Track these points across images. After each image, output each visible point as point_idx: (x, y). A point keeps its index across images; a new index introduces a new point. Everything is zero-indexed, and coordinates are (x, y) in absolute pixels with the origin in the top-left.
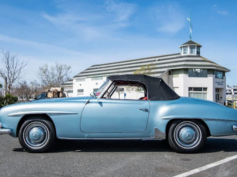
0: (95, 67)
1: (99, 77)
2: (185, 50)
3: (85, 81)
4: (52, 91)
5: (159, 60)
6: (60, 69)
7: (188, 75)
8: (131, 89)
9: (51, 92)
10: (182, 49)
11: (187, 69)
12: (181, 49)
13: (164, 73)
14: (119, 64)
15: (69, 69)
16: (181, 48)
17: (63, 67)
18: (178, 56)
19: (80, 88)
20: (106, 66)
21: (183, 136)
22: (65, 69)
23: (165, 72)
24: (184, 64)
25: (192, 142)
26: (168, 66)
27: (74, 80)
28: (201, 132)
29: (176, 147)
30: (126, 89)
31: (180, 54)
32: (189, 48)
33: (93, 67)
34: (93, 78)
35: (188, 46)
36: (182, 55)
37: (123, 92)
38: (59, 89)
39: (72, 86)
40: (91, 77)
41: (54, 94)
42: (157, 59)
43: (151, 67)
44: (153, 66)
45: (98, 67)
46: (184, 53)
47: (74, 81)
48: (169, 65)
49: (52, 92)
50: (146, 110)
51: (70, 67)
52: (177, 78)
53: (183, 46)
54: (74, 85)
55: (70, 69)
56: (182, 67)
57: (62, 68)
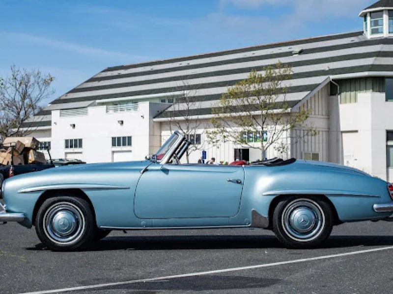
0: (115, 73)
1: (127, 102)
2: (376, 23)
3: (86, 113)
4: (9, 145)
5: (301, 52)
6: (24, 85)
7: (383, 95)
8: (222, 138)
9: (7, 148)
10: (368, 18)
11: (381, 79)
12: (365, 20)
13: (315, 91)
14: (184, 63)
15: (49, 84)
16: (365, 16)
17: (32, 80)
18: (355, 39)
19: (74, 135)
20: (148, 68)
21: (296, 220)
22: (36, 84)
23: (319, 88)
24: (373, 65)
25: (311, 231)
26: (327, 69)
27: (53, 112)
28: (323, 215)
29: (285, 239)
30: (206, 139)
31: (361, 33)
32: (385, 17)
33: (109, 74)
34: (111, 107)
35: (384, 12)
36: (369, 36)
37: (199, 146)
38: (27, 141)
39: (50, 130)
40: (103, 104)
41: (15, 154)
42: (297, 48)
43: (278, 72)
44: (282, 70)
45: (123, 72)
46: (374, 31)
47: (55, 116)
48: (331, 68)
49: (10, 149)
50: (238, 182)
51: (51, 80)
52: (353, 104)
53: (370, 13)
54: (53, 127)
55: (52, 83)
56: (366, 74)
57: (29, 81)
